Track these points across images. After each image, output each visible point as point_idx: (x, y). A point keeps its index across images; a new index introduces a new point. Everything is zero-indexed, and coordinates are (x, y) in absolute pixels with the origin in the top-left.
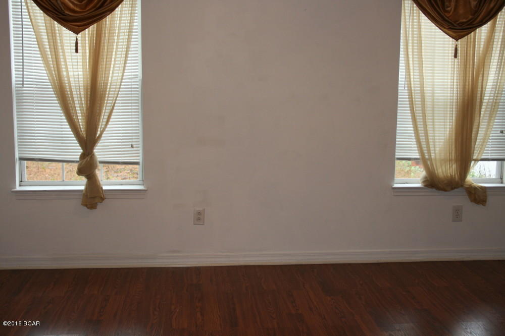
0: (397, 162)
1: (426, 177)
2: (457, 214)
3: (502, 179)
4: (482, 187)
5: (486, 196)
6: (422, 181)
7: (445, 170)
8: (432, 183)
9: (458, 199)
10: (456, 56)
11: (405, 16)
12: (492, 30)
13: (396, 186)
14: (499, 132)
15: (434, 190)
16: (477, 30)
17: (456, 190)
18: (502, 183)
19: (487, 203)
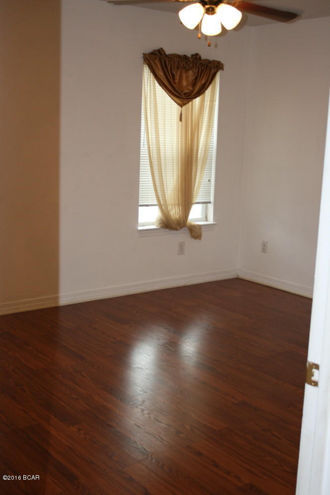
0: (140, 208)
1: (161, 220)
2: (181, 248)
3: (206, 218)
4: (198, 225)
5: (201, 233)
6: (158, 223)
7: (175, 213)
8: (167, 224)
9: (182, 236)
10: (181, 120)
11: (144, 85)
12: (203, 101)
13: (140, 228)
14: (207, 181)
15: (167, 230)
16: (194, 100)
17: (183, 229)
18: (207, 221)
19: (202, 237)
